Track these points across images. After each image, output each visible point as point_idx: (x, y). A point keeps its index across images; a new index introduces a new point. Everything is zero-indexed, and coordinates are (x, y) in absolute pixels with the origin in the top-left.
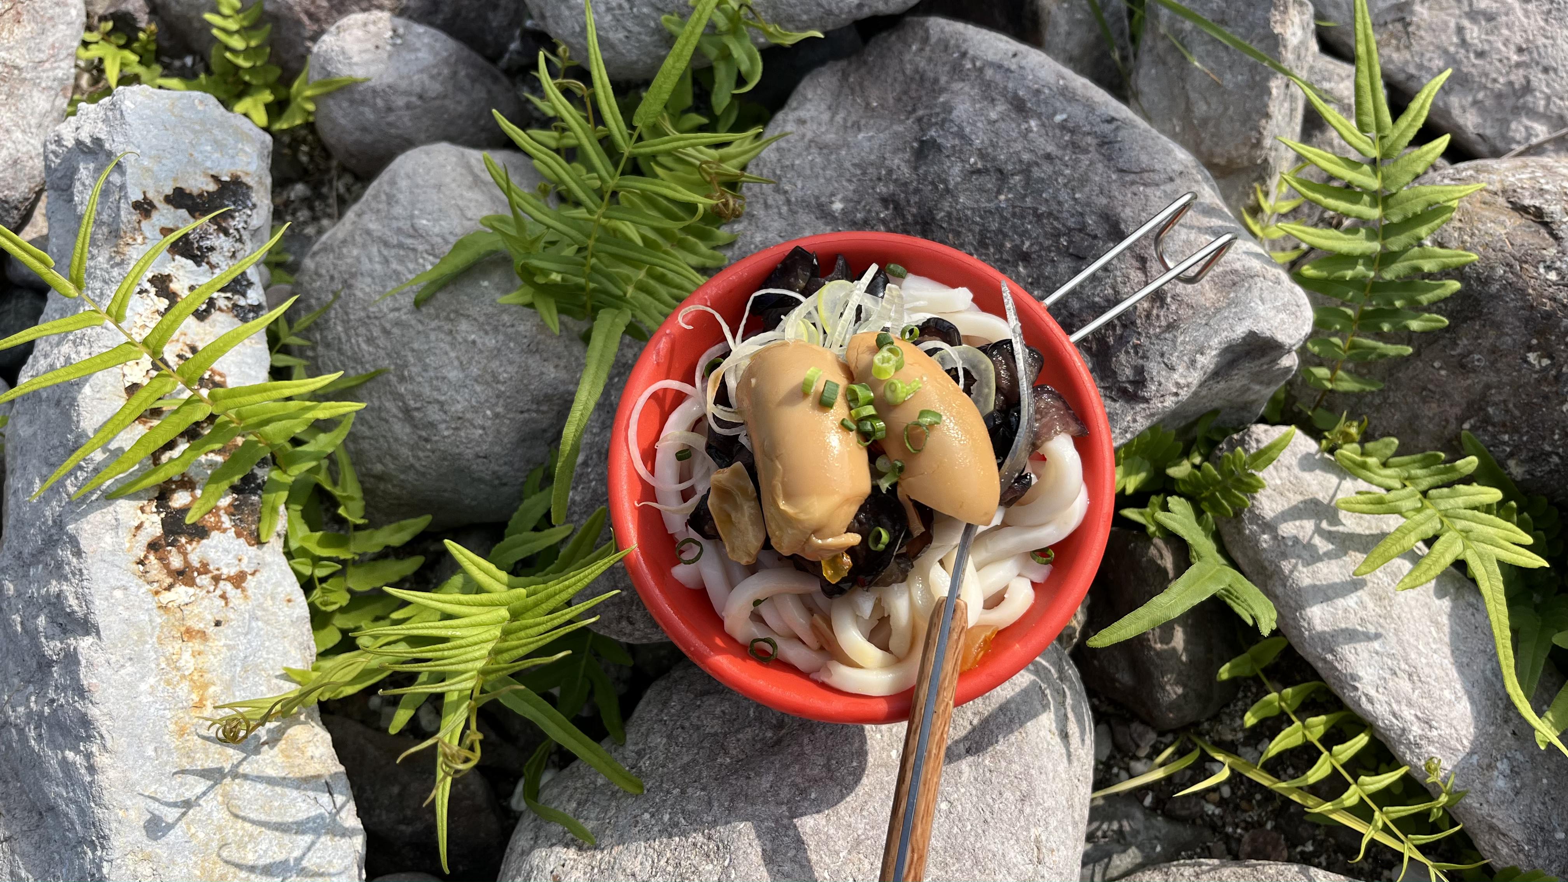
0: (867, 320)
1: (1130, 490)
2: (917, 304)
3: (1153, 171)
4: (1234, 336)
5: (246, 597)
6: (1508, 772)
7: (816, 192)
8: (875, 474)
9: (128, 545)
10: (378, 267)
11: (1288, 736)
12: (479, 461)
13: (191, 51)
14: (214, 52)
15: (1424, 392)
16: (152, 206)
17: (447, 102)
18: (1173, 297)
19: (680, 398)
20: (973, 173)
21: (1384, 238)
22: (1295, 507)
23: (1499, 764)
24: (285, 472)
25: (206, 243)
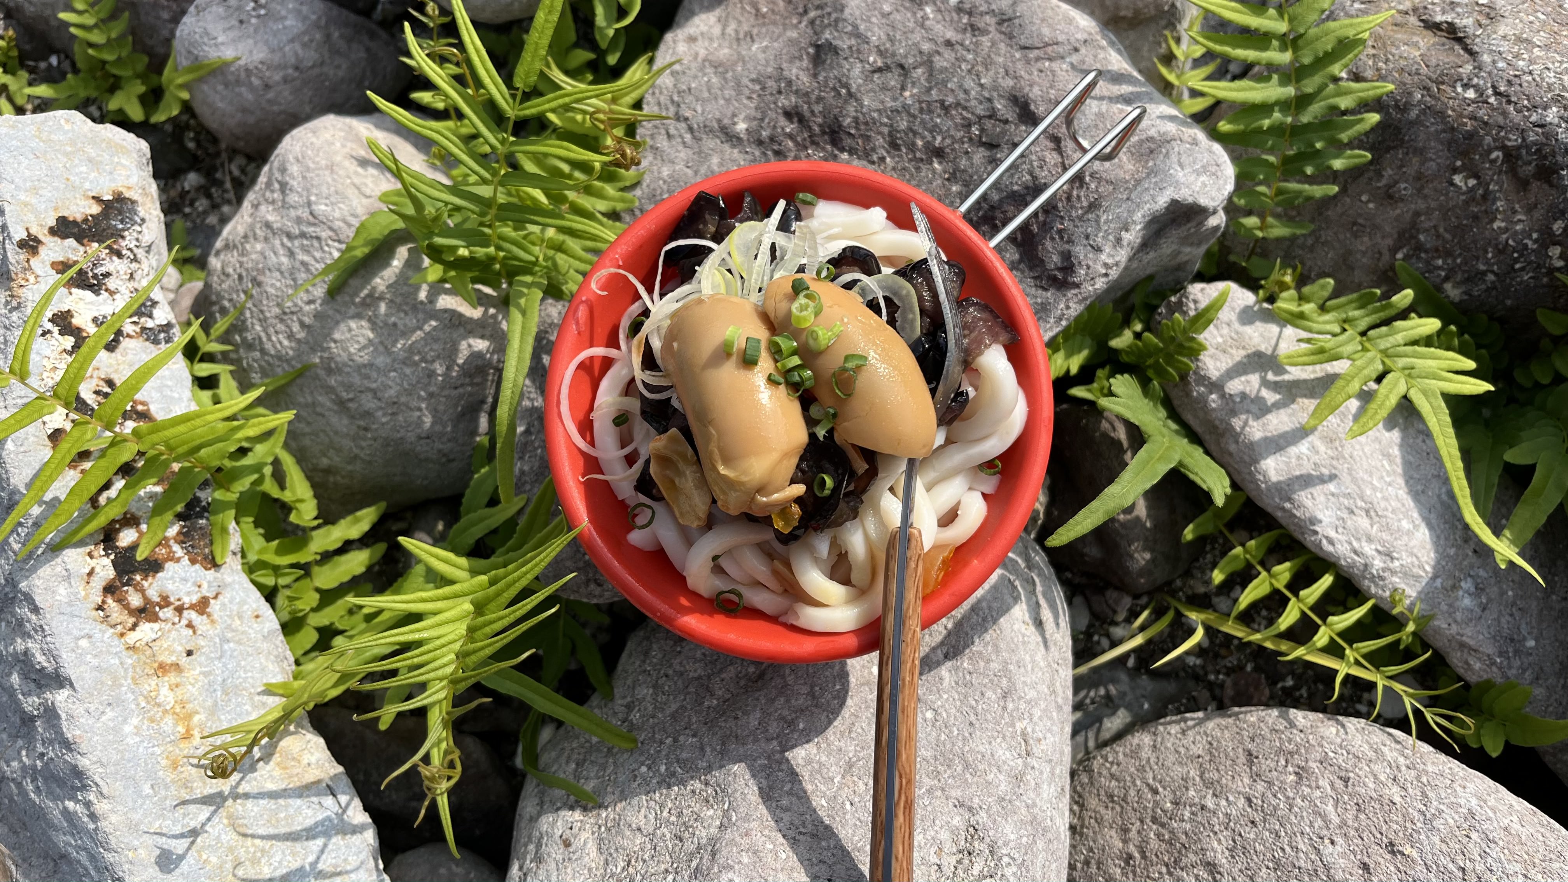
0: (782, 258)
1: (1074, 370)
2: (832, 232)
3: (1057, 44)
4: (1157, 207)
5: (213, 622)
6: (1473, 589)
7: (718, 115)
8: (810, 422)
9: (83, 593)
10: (285, 260)
11: (1256, 588)
12: (422, 442)
13: (53, 51)
14: (76, 48)
15: (1355, 228)
16: (38, 241)
17: (325, 69)
18: (1091, 176)
19: (607, 363)
20: (874, 72)
21: (1298, 81)
22: (1240, 363)
23: (1463, 584)
24: (228, 490)
25: (99, 271)
